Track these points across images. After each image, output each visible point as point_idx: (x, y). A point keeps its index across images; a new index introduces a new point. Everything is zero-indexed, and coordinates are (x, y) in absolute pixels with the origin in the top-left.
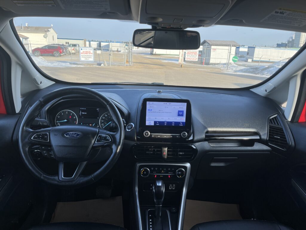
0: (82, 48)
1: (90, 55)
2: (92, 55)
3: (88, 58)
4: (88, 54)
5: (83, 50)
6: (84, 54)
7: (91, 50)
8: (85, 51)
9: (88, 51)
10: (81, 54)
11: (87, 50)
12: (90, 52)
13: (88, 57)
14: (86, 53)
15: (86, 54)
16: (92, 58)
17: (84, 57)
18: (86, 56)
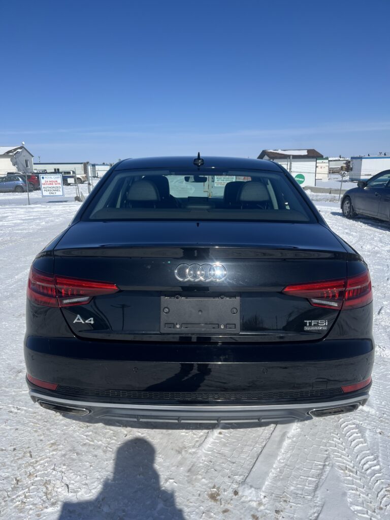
0: (44, 176)
1: (56, 186)
2: (61, 186)
3: (54, 192)
4: (54, 186)
5: (45, 179)
6: (48, 186)
7: (58, 177)
8: (49, 180)
9: (53, 180)
10: (43, 186)
11: (51, 177)
12: (57, 181)
13: (54, 190)
14: (51, 183)
15: (50, 186)
17: (48, 190)
18: (50, 188)
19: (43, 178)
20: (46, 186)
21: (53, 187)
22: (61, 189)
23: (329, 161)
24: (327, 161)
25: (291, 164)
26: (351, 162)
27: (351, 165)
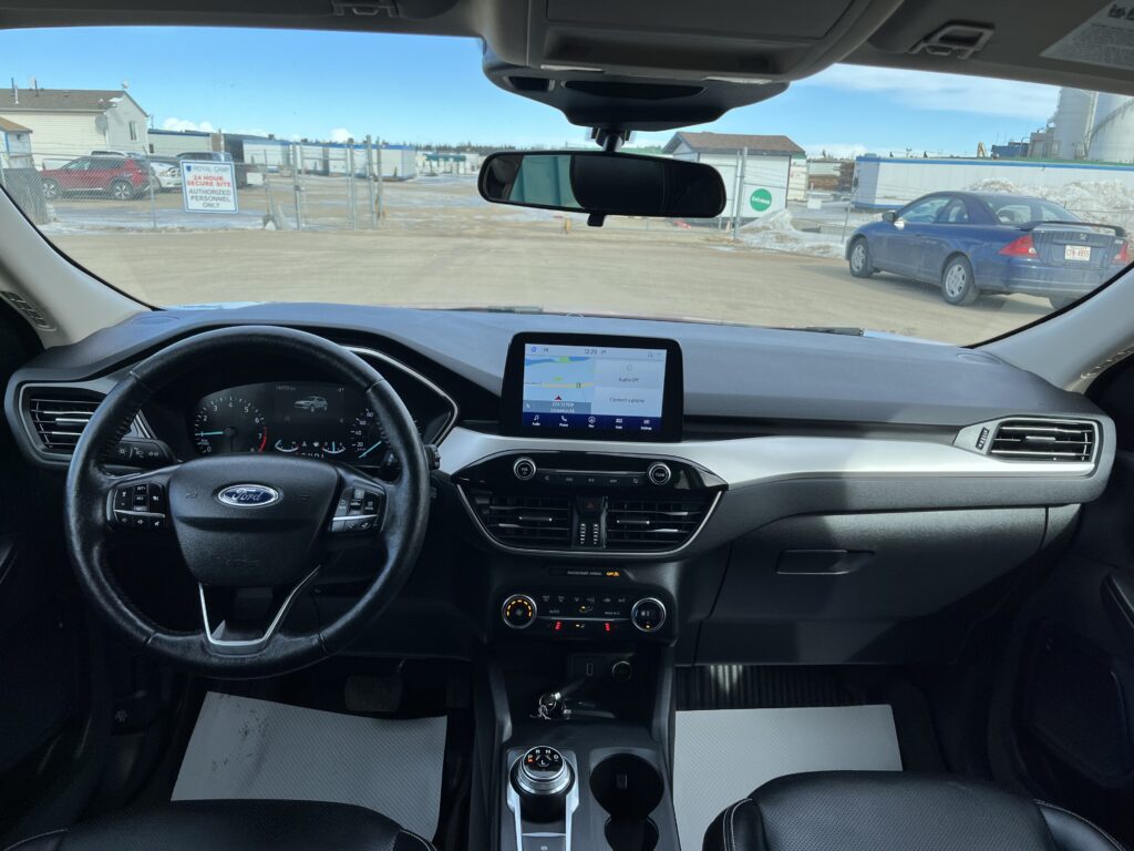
0: (192, 165)
1: (219, 188)
2: (231, 189)
3: (214, 202)
4: (216, 188)
5: (193, 172)
6: (200, 187)
7: (225, 170)
8: (203, 174)
9: (213, 174)
10: (189, 188)
11: (208, 169)
12: (221, 178)
13: (214, 198)
14: (208, 180)
15: (206, 188)
16: (228, 200)
17: (201, 198)
18: (206, 192)
19: (189, 168)
20: (195, 187)
21: (213, 192)
22: (231, 197)
23: (809, 161)
24: (803, 162)
25: (743, 165)
26: (856, 168)
27: (856, 174)
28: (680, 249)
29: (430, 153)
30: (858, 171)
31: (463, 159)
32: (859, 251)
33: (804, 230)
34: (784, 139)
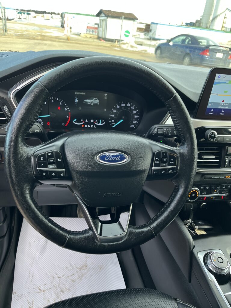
25: (122, 22)
26: (151, 26)
27: (151, 28)
28: (105, 48)
29: (19, 11)
30: (152, 27)
31: (30, 14)
32: (159, 52)
33: (138, 45)
34: (132, 15)
